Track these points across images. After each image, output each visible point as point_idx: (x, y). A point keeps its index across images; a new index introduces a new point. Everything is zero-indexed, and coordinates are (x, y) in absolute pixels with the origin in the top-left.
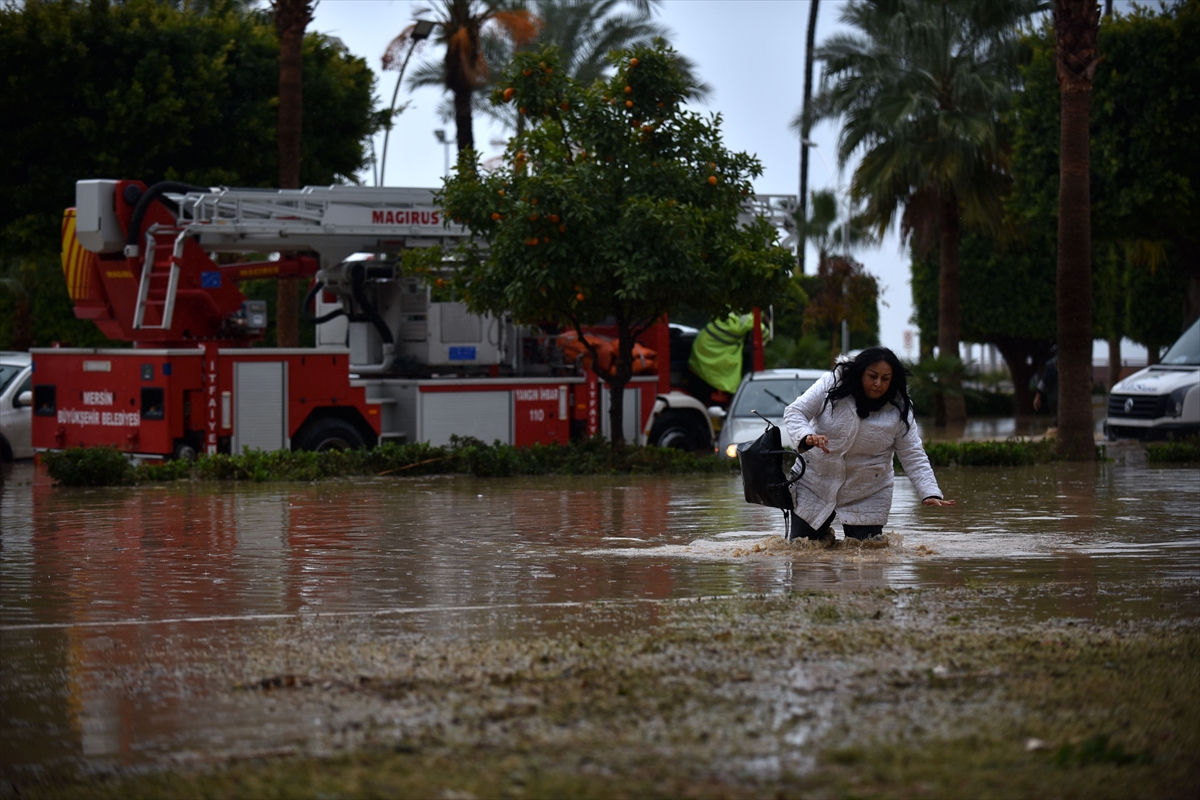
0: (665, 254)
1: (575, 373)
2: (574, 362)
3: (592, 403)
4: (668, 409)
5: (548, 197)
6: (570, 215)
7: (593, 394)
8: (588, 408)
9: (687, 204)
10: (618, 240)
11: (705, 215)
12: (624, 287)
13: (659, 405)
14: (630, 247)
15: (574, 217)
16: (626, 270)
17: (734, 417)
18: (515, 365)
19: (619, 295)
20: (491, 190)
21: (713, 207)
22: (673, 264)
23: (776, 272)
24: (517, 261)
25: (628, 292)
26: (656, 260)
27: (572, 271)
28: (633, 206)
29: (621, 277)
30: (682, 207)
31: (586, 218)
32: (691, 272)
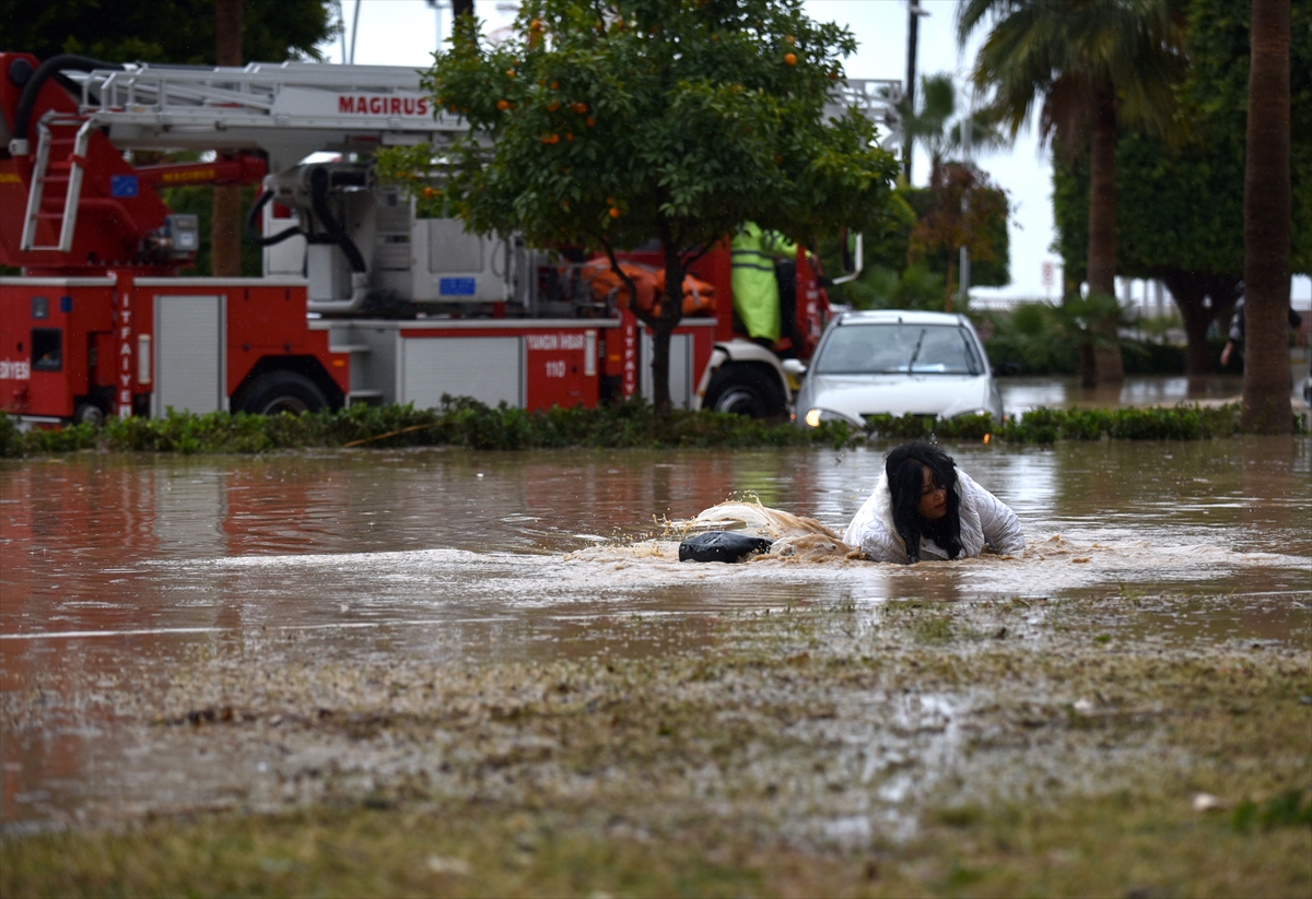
0: (727, 156)
1: (606, 314)
2: (605, 299)
3: (629, 353)
4: (729, 363)
5: (573, 79)
6: (602, 103)
7: (630, 341)
8: (624, 360)
9: (757, 90)
10: (665, 138)
11: (780, 104)
12: (671, 200)
13: (717, 358)
14: (680, 147)
15: (606, 107)
16: (675, 177)
17: (817, 373)
18: (526, 303)
19: (664, 211)
20: (497, 70)
21: (791, 95)
22: (737, 170)
23: (874, 181)
24: (531, 164)
25: (677, 207)
26: (715, 164)
27: (604, 178)
28: (684, 92)
29: (668, 186)
30: (750, 94)
31: (622, 107)
32: (761, 180)
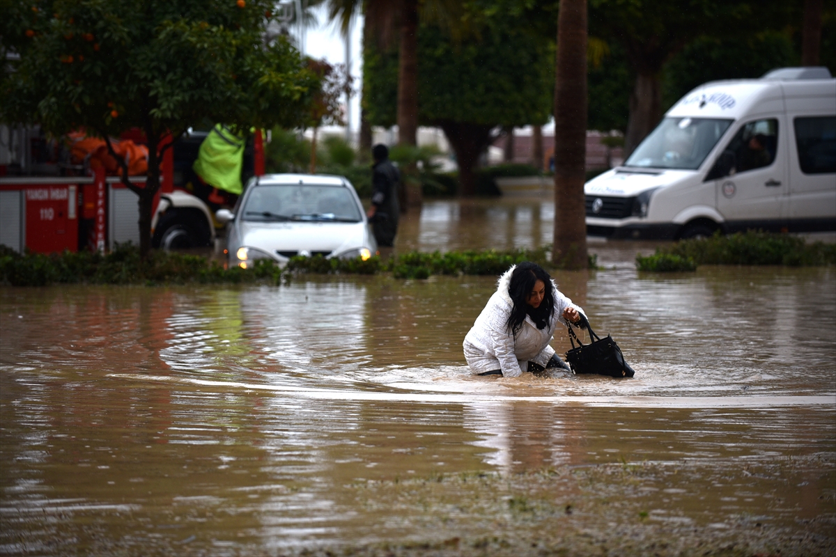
0: (199, 75)
1: (82, 173)
2: (82, 162)
3: (100, 202)
4: (171, 208)
5: (85, 17)
6: (106, 35)
7: (101, 194)
8: (96, 208)
9: (218, 26)
10: (152, 60)
11: (235, 37)
12: (158, 106)
13: (163, 205)
14: (164, 67)
15: (109, 37)
16: (161, 90)
17: (242, 220)
18: (23, 164)
19: (153, 114)
20: (26, 7)
21: (242, 30)
22: (206, 85)
23: (302, 94)
24: (51, 76)
25: (163, 111)
26: (190, 80)
27: (107, 88)
28: (168, 29)
29: (156, 97)
30: (214, 29)
31: (122, 38)
32: (222, 93)
